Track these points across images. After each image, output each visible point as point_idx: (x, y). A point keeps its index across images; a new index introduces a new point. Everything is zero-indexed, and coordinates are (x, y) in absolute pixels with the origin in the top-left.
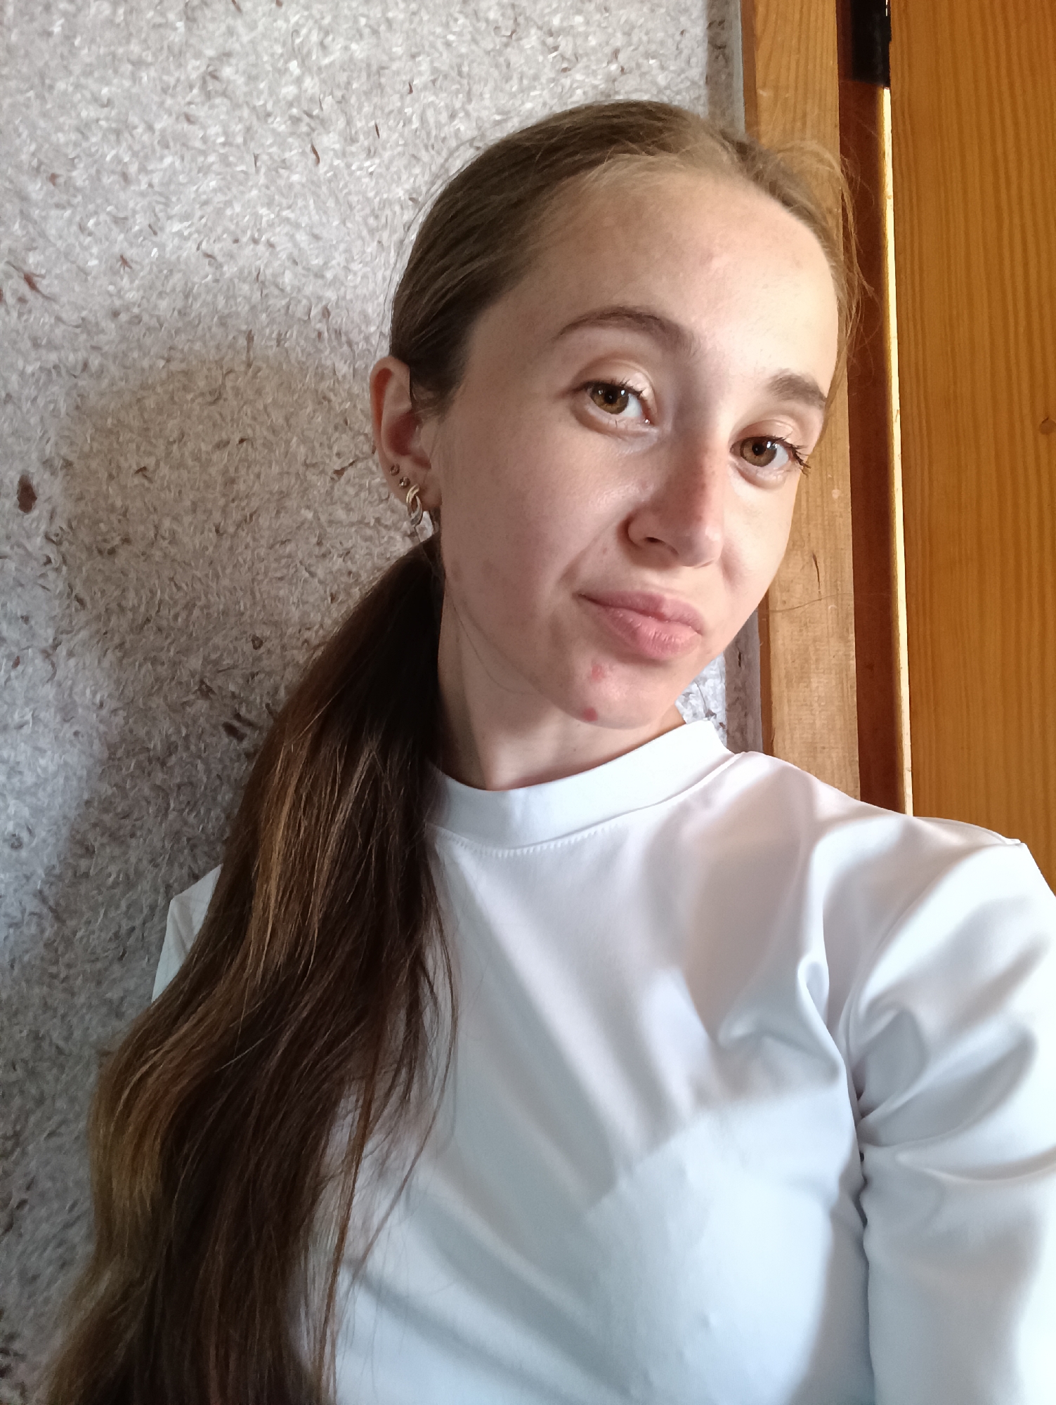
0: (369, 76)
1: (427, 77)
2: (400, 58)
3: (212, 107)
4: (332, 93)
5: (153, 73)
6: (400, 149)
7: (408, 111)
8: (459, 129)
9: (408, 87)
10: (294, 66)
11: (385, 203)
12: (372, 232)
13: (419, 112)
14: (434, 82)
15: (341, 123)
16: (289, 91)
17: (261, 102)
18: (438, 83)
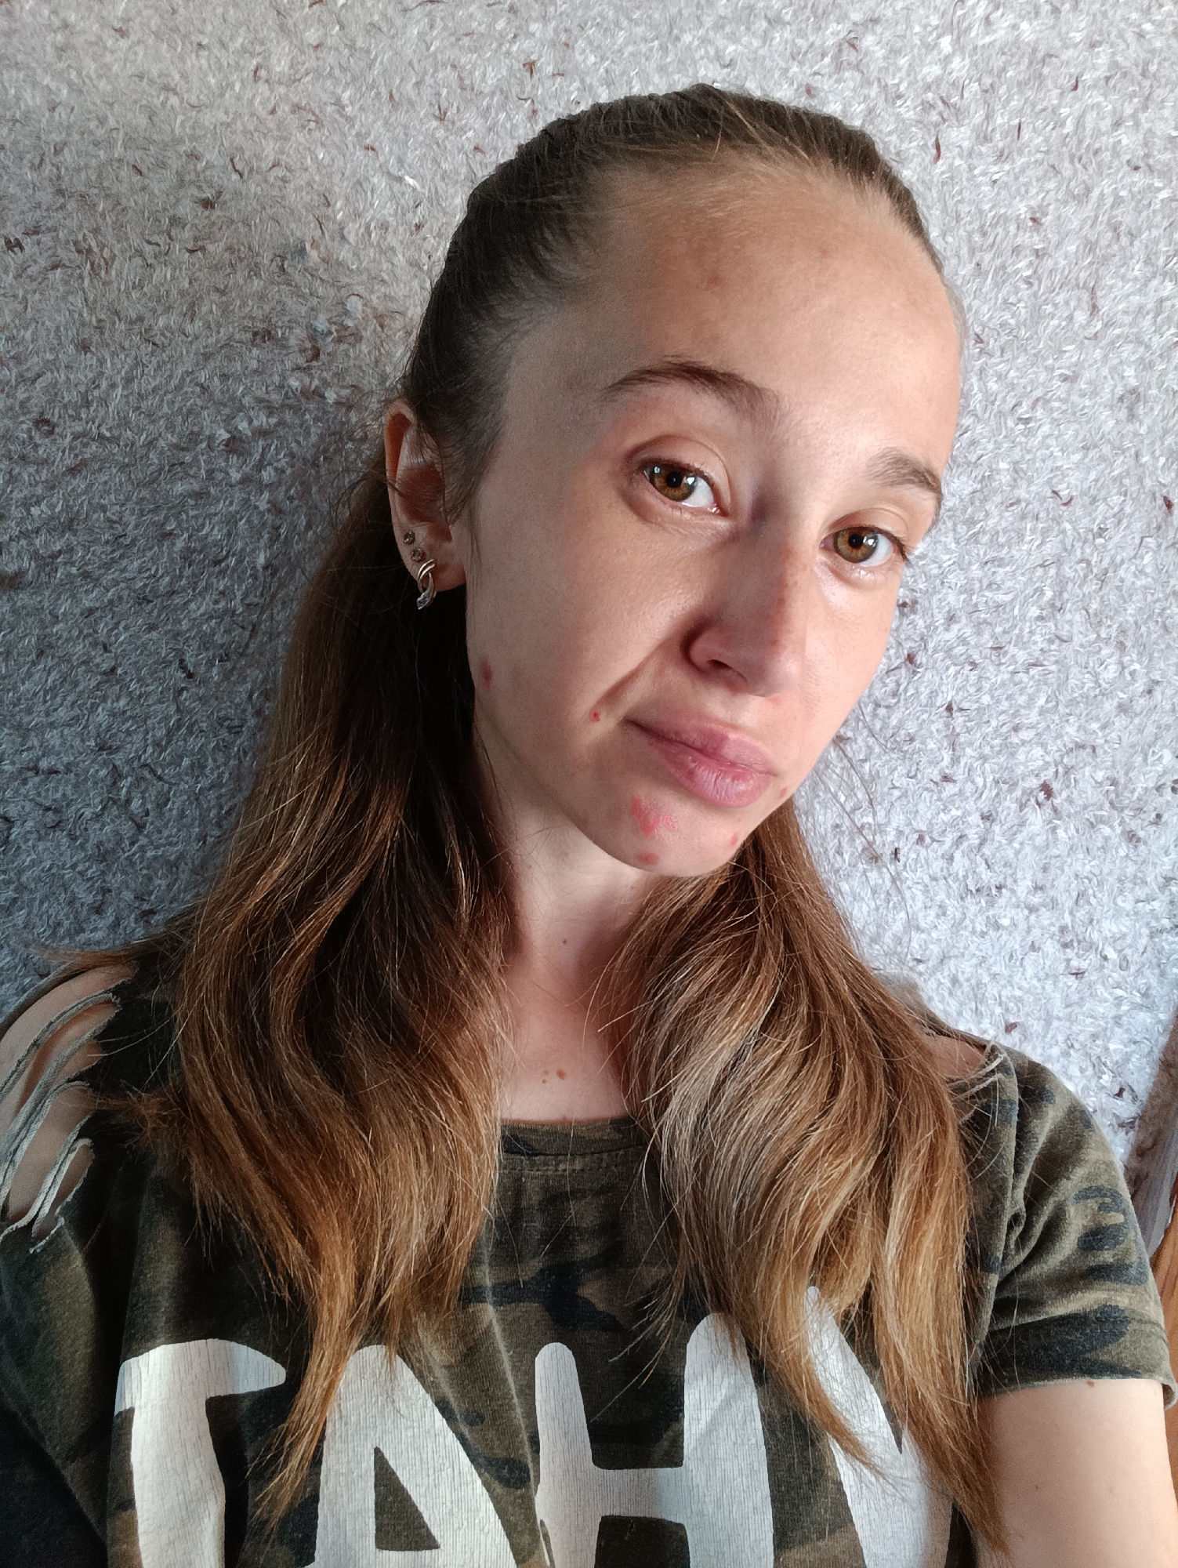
0: (1031, 63)
1: (1102, 72)
2: (1076, 45)
3: (838, 81)
4: (979, 80)
5: (787, 35)
6: (1039, 156)
7: (1064, 111)
8: (1120, 142)
9: (1073, 81)
10: (946, 43)
11: (1001, 220)
12: (972, 251)
13: (1076, 114)
14: (1108, 79)
15: (979, 117)
16: (932, 71)
17: (896, 81)
18: (1112, 83)
